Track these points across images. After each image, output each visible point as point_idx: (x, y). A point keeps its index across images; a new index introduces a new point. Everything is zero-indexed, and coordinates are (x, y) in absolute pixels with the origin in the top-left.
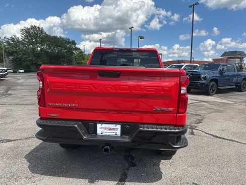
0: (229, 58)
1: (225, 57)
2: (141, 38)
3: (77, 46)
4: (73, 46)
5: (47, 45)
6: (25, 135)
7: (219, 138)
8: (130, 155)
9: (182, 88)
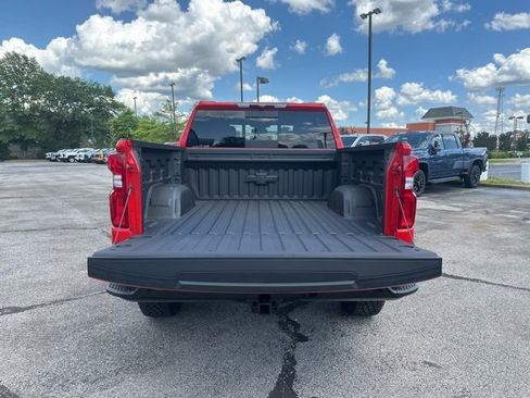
0: (437, 121)
1: (431, 120)
2: (263, 81)
3: (116, 99)
4: (108, 99)
5: (48, 97)
6: (49, 296)
7: (452, 276)
8: (288, 320)
9: (407, 179)
